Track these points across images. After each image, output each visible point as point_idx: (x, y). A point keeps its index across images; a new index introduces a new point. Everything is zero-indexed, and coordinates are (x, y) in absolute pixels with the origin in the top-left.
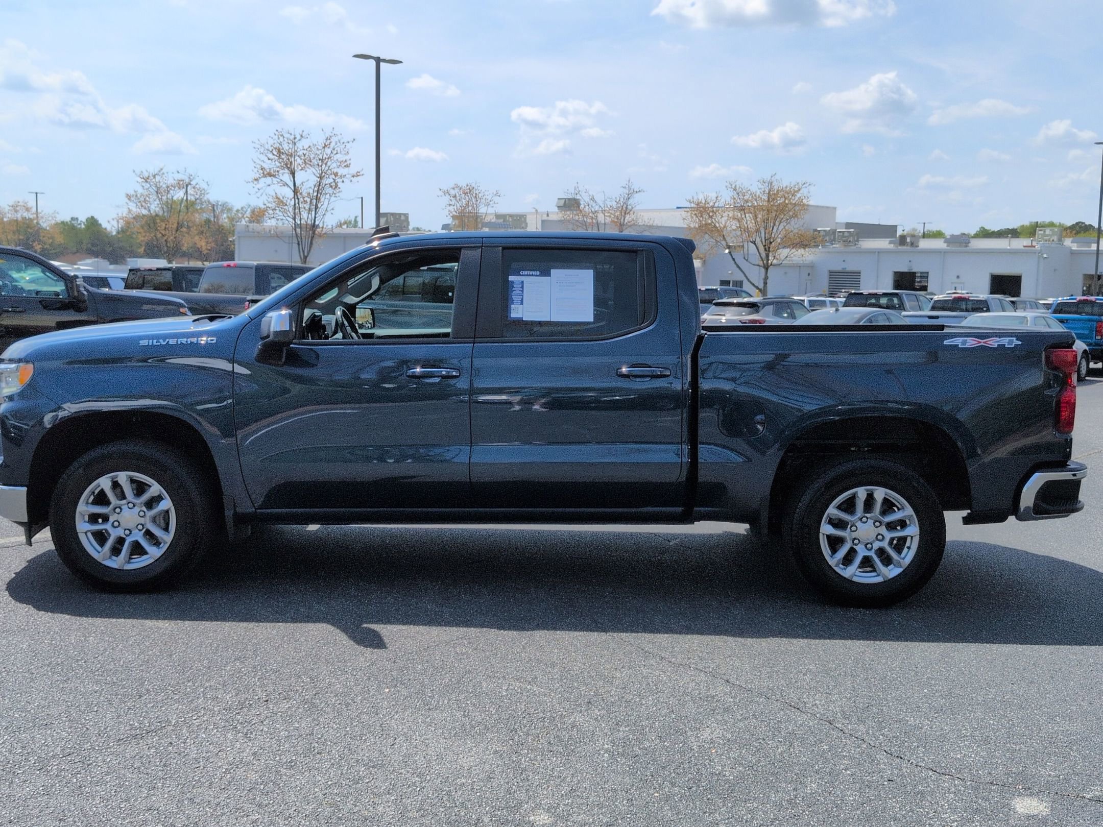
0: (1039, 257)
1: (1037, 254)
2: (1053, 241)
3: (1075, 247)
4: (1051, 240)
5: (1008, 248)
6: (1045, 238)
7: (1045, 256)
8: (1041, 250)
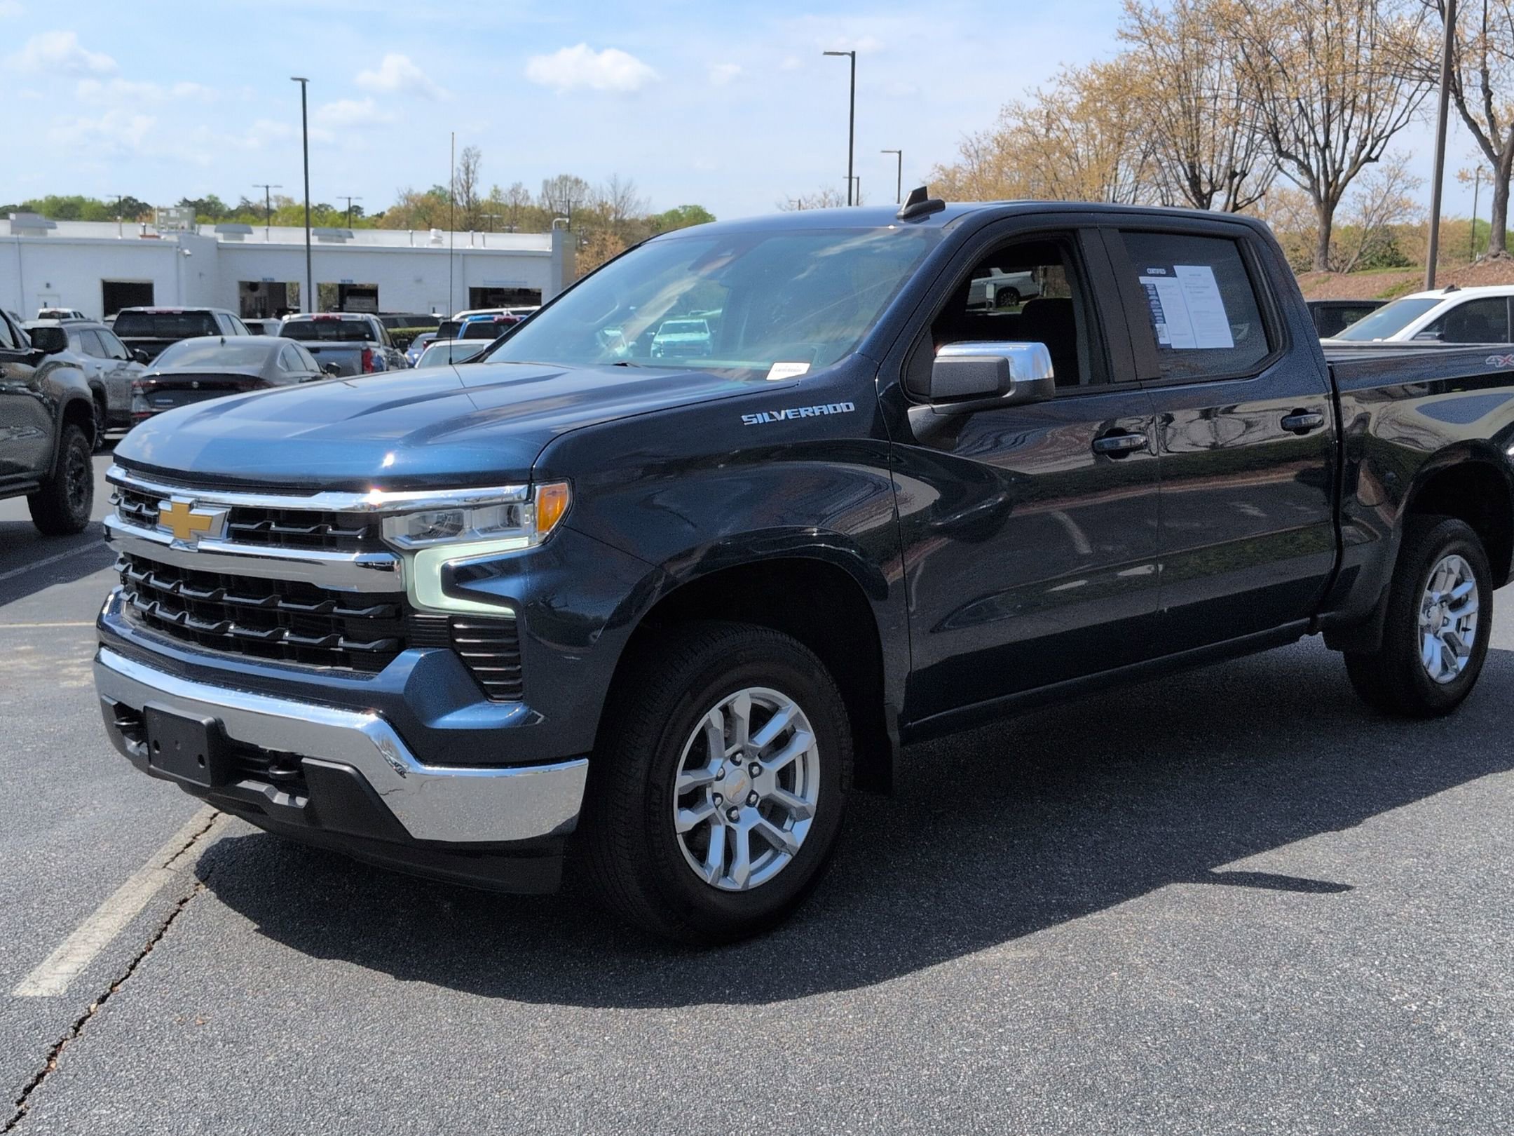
0: (178, 253)
1: (174, 249)
2: (183, 228)
3: (221, 238)
4: (180, 226)
5: (120, 238)
6: (170, 223)
7: (187, 252)
8: (179, 243)
